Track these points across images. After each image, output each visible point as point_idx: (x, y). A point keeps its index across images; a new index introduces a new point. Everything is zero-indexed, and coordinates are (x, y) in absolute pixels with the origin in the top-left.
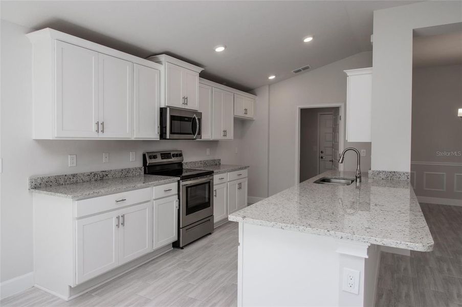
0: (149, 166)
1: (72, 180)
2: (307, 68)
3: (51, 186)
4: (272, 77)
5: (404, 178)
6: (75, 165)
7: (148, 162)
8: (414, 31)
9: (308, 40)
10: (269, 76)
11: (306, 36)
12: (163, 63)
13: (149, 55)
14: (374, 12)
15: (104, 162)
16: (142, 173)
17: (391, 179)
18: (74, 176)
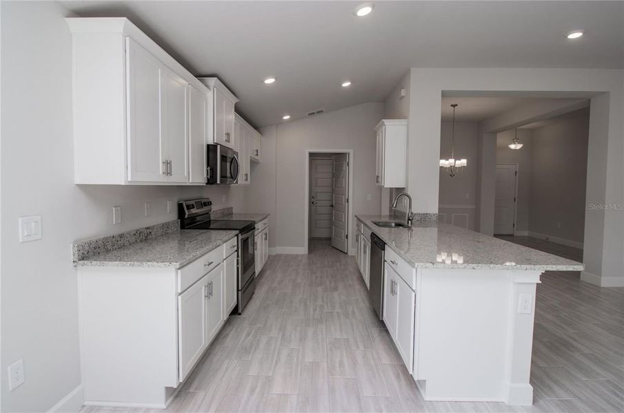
0: (188, 218)
1: (119, 242)
2: (321, 111)
3: (99, 253)
4: (286, 117)
5: (434, 218)
6: (120, 221)
7: (187, 213)
8: (442, 91)
9: (346, 84)
10: (284, 115)
11: (346, 81)
12: (212, 88)
13: (200, 76)
14: (412, 70)
15: (146, 215)
16: (179, 228)
17: (424, 220)
18: (121, 236)
